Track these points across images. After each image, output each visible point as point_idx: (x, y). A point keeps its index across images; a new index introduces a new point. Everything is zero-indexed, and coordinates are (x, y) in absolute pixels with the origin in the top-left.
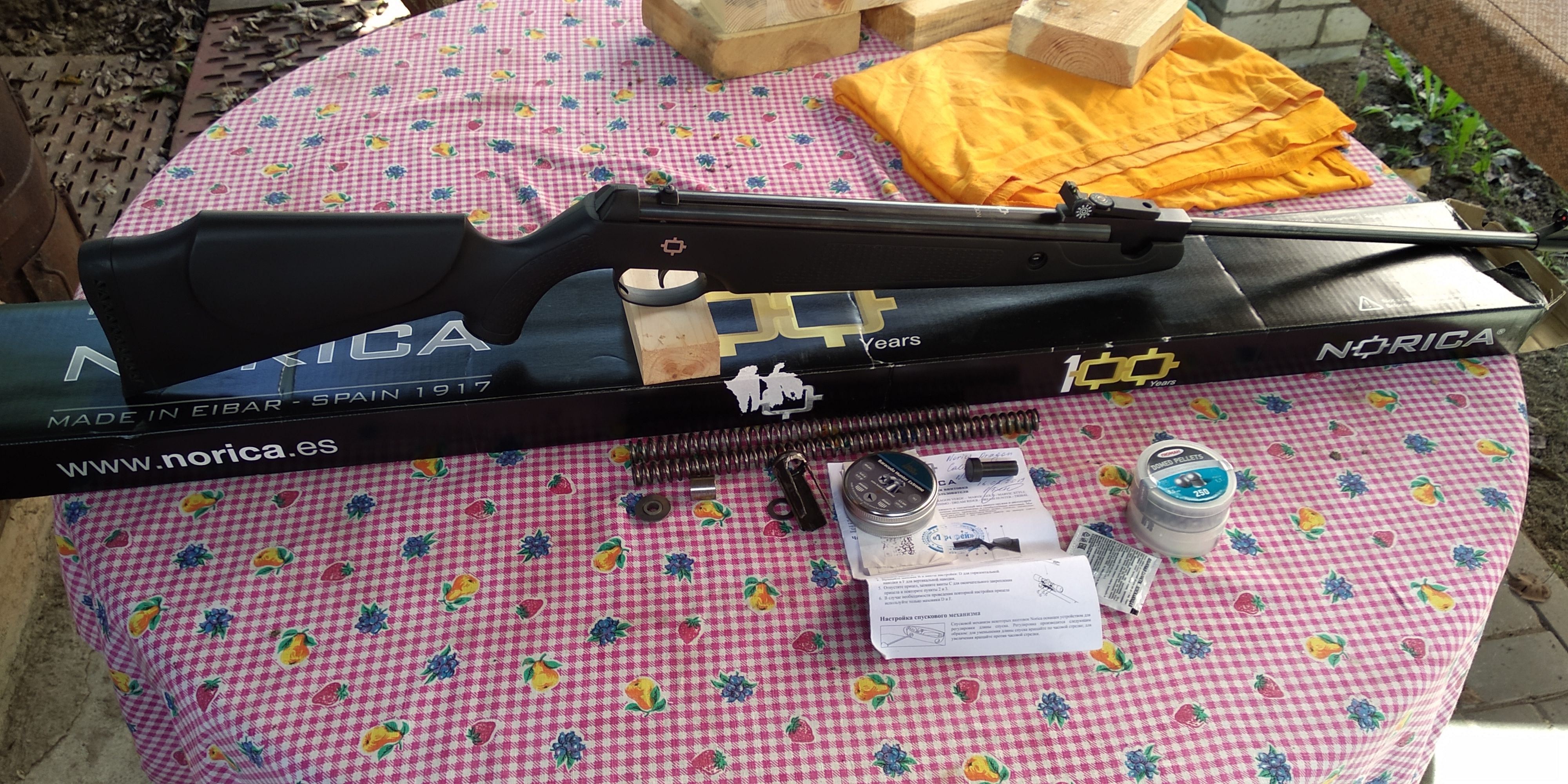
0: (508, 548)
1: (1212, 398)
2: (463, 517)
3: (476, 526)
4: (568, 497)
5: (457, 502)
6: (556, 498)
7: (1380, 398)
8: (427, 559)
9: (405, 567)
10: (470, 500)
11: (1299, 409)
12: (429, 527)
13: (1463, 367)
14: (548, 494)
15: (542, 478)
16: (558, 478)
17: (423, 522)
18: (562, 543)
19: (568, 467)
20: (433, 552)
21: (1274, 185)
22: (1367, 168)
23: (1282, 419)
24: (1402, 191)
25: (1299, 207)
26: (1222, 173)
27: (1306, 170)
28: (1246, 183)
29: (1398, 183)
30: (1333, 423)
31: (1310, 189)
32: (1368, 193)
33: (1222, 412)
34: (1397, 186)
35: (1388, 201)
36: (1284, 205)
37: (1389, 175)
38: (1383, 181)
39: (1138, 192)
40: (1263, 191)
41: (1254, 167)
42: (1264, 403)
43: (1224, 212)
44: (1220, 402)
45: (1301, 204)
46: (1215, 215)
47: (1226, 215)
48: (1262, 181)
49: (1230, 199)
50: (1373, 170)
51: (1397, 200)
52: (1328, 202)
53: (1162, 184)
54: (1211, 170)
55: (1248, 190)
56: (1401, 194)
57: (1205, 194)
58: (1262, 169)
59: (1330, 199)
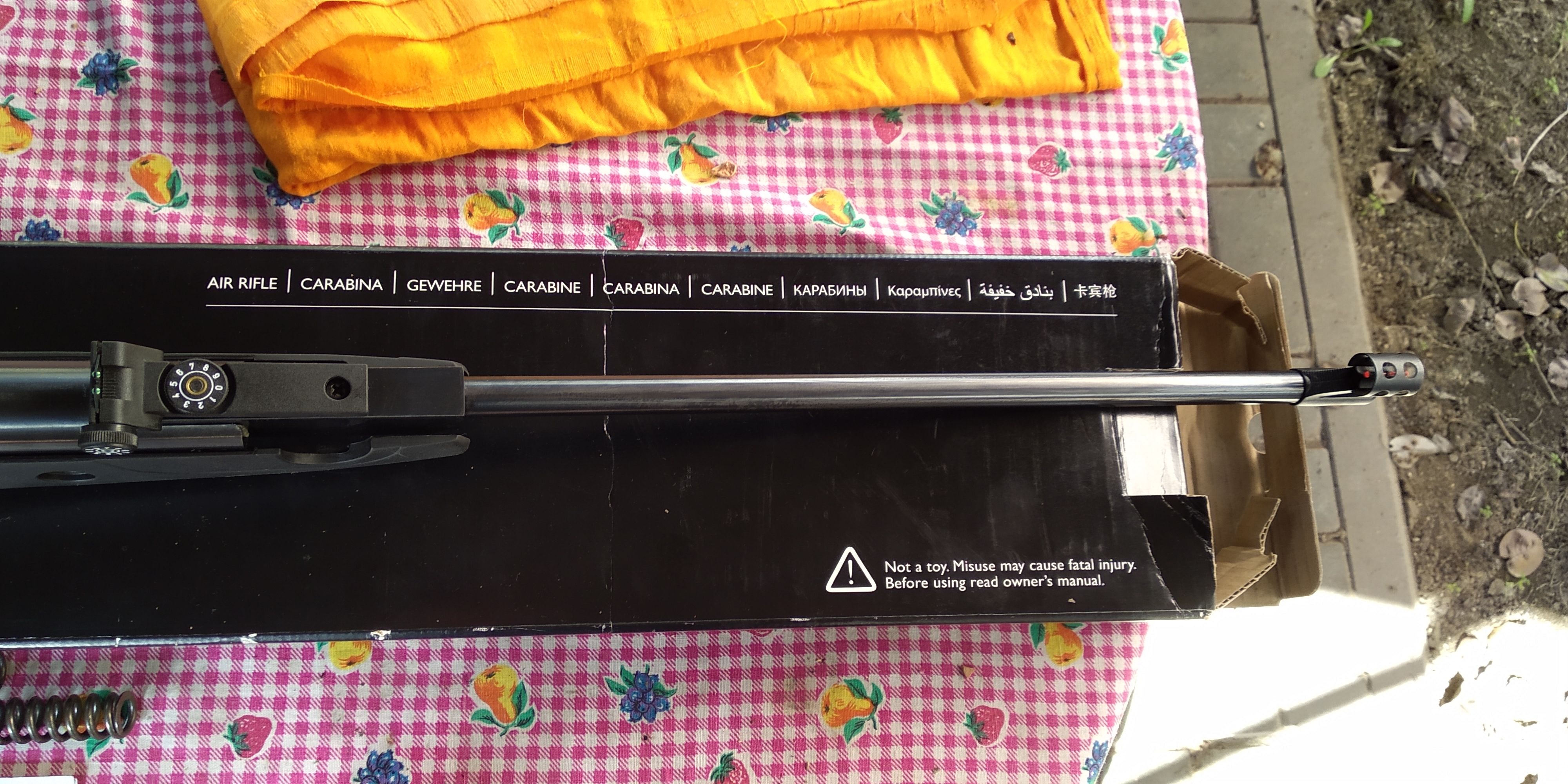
1: (527, 666)
7: (847, 697)
11: (680, 713)
13: (1040, 635)
21: (923, 59)
22: (1137, 29)
23: (635, 740)
24: (1173, 110)
25: (948, 130)
26: (823, 20)
27: (1008, 25)
28: (873, 41)
29: (1177, 84)
30: (727, 760)
31: (984, 93)
32: (1102, 108)
33: (526, 708)
34: (1170, 92)
35: (1131, 136)
36: (920, 120)
37: (1170, 57)
38: (1150, 74)
39: (618, 59)
40: (891, 81)
41: (898, 10)
42: (620, 691)
43: (791, 125)
44: (536, 679)
45: (956, 120)
46: (769, 129)
47: (791, 135)
48: (907, 43)
49: (815, 95)
50: (1146, 39)
51: (1149, 137)
52: (1012, 122)
53: (679, 41)
54: (801, 12)
55: (861, 74)
56: (1165, 118)
57: (772, 70)
58: (913, 18)
59: (1020, 112)
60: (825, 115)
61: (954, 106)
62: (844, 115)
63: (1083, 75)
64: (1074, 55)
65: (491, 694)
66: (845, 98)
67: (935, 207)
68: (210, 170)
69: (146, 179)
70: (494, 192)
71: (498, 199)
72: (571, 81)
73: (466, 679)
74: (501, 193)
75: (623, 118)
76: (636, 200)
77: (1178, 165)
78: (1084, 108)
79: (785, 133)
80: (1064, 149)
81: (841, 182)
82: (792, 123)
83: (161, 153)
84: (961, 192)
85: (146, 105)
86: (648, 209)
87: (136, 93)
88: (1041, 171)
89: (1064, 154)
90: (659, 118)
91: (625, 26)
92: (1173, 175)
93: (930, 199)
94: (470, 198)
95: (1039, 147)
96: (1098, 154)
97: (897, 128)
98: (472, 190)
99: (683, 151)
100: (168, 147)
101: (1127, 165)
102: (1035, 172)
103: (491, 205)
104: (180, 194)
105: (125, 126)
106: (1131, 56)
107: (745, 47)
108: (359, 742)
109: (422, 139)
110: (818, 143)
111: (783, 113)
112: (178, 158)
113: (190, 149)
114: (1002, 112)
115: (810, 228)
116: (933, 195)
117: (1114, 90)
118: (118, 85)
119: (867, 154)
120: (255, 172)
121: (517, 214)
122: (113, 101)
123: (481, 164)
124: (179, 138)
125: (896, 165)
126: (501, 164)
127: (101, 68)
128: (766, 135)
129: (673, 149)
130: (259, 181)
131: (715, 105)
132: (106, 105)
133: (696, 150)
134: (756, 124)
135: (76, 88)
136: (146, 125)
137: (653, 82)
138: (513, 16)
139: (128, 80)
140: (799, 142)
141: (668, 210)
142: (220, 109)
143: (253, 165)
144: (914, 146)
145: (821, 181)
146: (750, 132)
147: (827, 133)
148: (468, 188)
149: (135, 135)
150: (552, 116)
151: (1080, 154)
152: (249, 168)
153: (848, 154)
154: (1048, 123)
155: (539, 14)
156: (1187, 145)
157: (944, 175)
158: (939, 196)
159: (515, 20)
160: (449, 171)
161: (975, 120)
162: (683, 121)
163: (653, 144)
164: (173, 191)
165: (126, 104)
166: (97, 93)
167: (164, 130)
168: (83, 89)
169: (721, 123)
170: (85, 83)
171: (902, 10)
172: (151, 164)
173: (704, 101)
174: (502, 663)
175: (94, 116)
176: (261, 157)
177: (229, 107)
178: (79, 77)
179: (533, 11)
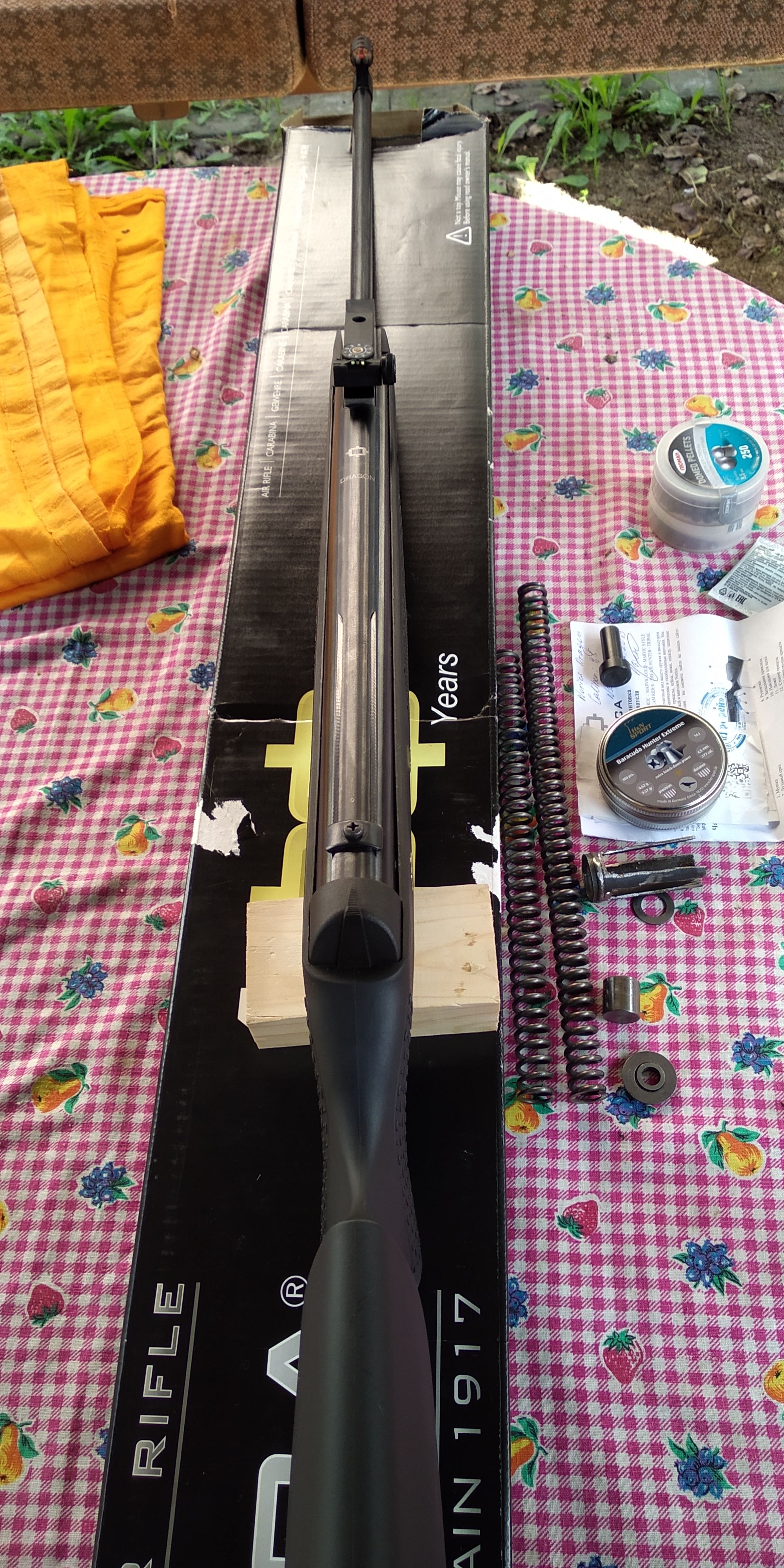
0: (712, 1309)
2: (637, 1387)
3: (659, 1364)
4: (604, 1207)
5: (604, 1397)
6: (605, 1228)
7: (527, 300)
8: (730, 1452)
9: (746, 1492)
10: (600, 1374)
11: (533, 365)
12: (657, 1449)
14: (596, 1239)
15: (563, 1247)
16: (564, 1222)
17: (646, 1461)
18: (704, 1222)
19: (542, 1203)
20: (716, 1441)
21: (132, 270)
22: (126, 187)
23: (548, 383)
24: (181, 175)
25: (180, 262)
26: (103, 300)
28: (117, 289)
30: (560, 347)
32: (175, 202)
33: (529, 428)
34: (169, 176)
35: (196, 190)
36: (173, 272)
37: (147, 175)
42: (521, 390)
43: (168, 324)
44: (512, 425)
45: (174, 259)
46: (170, 334)
47: (175, 325)
48: (120, 275)
49: (149, 310)
50: (133, 184)
51: (197, 184)
52: (179, 236)
55: (137, 294)
56: (186, 179)
57: (131, 329)
59: (174, 233)
60: (164, 309)
61: (166, 257)
62: (165, 301)
63: (156, 201)
65: (521, 444)
66: (152, 299)
67: (230, 267)
68: (162, 594)
69: (165, 626)
70: (197, 453)
71: (202, 453)
73: (511, 454)
74: (199, 450)
75: (154, 392)
76: (211, 387)
77: (216, 175)
78: (175, 208)
79: (173, 328)
80: (200, 216)
81: (210, 305)
83: (146, 618)
84: (222, 256)
85: (110, 625)
86: (217, 383)
87: (100, 630)
88: (213, 225)
89: (203, 216)
90: (155, 377)
91: (93, 380)
92: (223, 175)
93: (224, 269)
94: (199, 465)
95: (197, 226)
96: (205, 203)
97: (177, 281)
98: (194, 464)
99: (179, 373)
100: (142, 615)
101: (214, 192)
102: (213, 227)
103: (205, 457)
104: (179, 608)
105: (123, 638)
108: (549, 499)
109: (162, 468)
110: (181, 314)
111: (159, 327)
112: (152, 610)
113: (146, 605)
114: (172, 240)
115: (239, 310)
116: (222, 268)
118: (92, 642)
119: (192, 294)
120: (169, 563)
121: (213, 445)
122: (103, 645)
124: (137, 610)
125: (200, 282)
126: (180, 446)
127: (77, 653)
128: (173, 336)
129: (176, 378)
130: (175, 562)
132: (105, 650)
134: (166, 338)
135: (89, 668)
136: (125, 626)
139: (89, 636)
140: (180, 322)
141: (219, 373)
142: (119, 586)
143: (163, 566)
144: (189, 274)
145: (207, 315)
146: (170, 342)
147: (176, 310)
149: (131, 632)
150: (149, 420)
151: (204, 210)
152: (166, 568)
153: (191, 301)
154: (183, 222)
156: (204, 172)
157: (210, 263)
158: (223, 265)
160: (182, 462)
161: (176, 252)
162: (160, 365)
163: (172, 384)
164: (176, 611)
165: (108, 637)
166: (96, 655)
167: (129, 617)
168: (91, 664)
170: (87, 665)
172: (154, 622)
174: (502, 439)
175: (113, 657)
176: (158, 559)
177: (119, 580)
178: (81, 667)
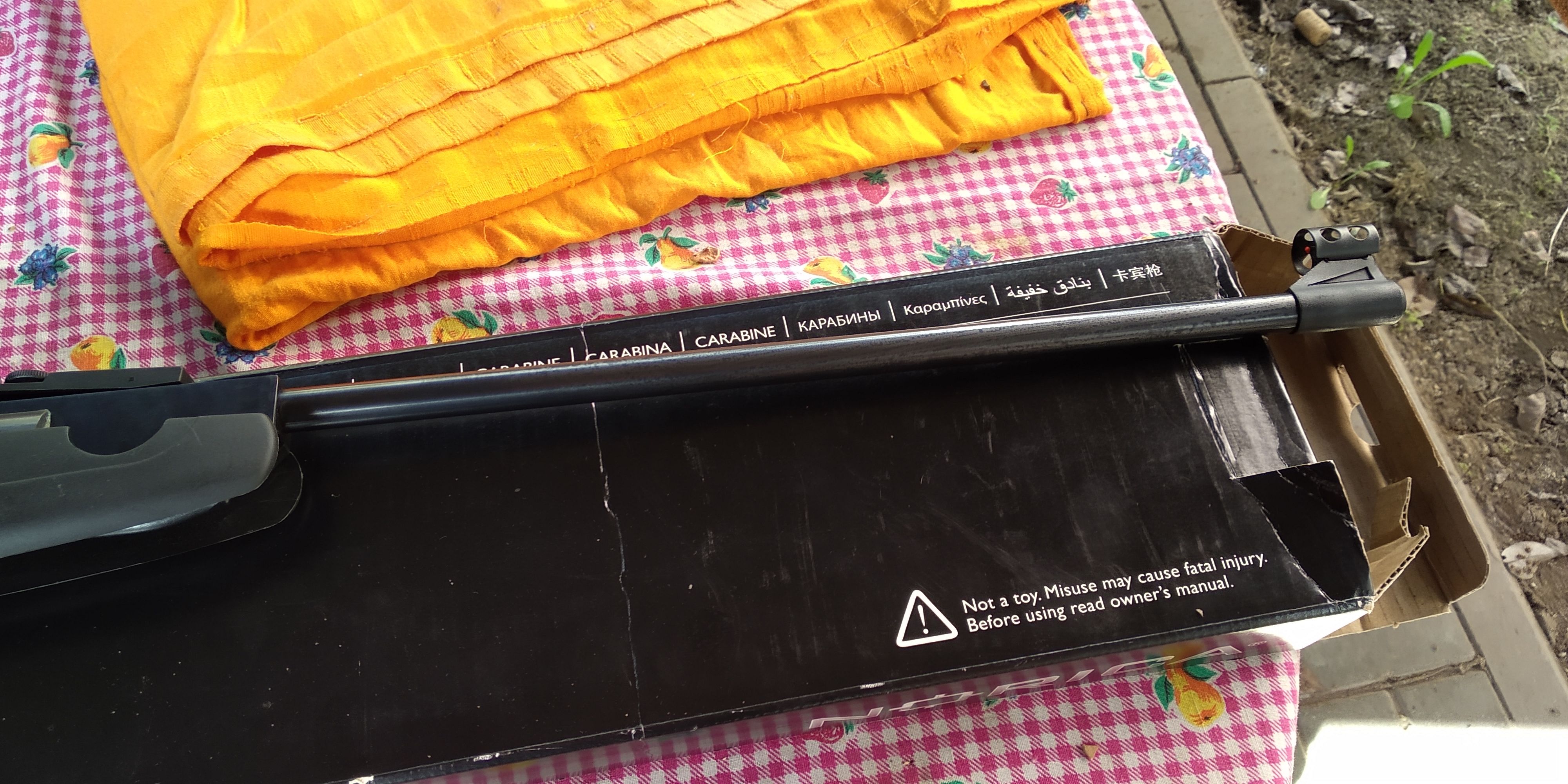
13: (1167, 692)
21: (898, 119)
22: (1115, 59)
24: (1172, 125)
25: (938, 181)
26: (786, 97)
27: (979, 75)
28: (842, 113)
29: (1170, 101)
31: (967, 137)
32: (1096, 135)
34: (1164, 110)
35: (1134, 157)
36: (907, 177)
37: (1155, 78)
38: (1139, 97)
39: (578, 163)
40: (867, 143)
41: (861, 75)
43: (770, 203)
45: (945, 171)
46: (748, 211)
47: (773, 212)
48: (878, 109)
49: (790, 169)
50: (1126, 66)
51: (1153, 154)
52: (1004, 163)
53: (639, 137)
54: (761, 91)
55: (835, 142)
56: (1166, 134)
57: (742, 153)
58: (879, 81)
59: (1011, 153)
60: (805, 187)
61: (940, 157)
62: (825, 184)
63: (1068, 105)
64: (1055, 89)
66: (822, 165)
67: (940, 256)
68: (157, 343)
69: (87, 362)
70: (462, 312)
71: (467, 322)
72: (530, 190)
74: (469, 313)
75: (591, 221)
76: (616, 292)
77: (1192, 175)
78: (1077, 138)
79: (765, 211)
80: (1066, 180)
81: (834, 249)
82: (771, 201)
83: (103, 334)
84: (965, 238)
85: (86, 289)
86: (629, 300)
87: (75, 279)
88: (1047, 204)
89: (1067, 184)
90: (630, 216)
91: (580, 131)
92: (1190, 185)
93: (933, 249)
94: (437, 323)
95: (1038, 182)
96: (1103, 178)
97: (884, 188)
98: (437, 315)
99: (660, 246)
100: (110, 327)
101: (1137, 184)
102: (1040, 206)
105: (64, 314)
106: (1114, 84)
107: (708, 137)
109: (377, 269)
110: (803, 215)
111: (760, 192)
112: (122, 337)
113: (134, 326)
114: (992, 156)
116: (936, 245)
117: (1103, 116)
118: (57, 276)
119: (856, 217)
120: (203, 334)
121: (490, 332)
122: (52, 292)
123: (444, 287)
124: (123, 317)
125: (889, 222)
126: (466, 284)
127: (38, 263)
128: (746, 217)
129: (650, 245)
130: (207, 342)
131: (686, 191)
132: (45, 297)
133: (674, 242)
134: (733, 208)
135: (13, 286)
136: (87, 309)
137: (618, 184)
138: (463, 139)
139: (67, 268)
140: (782, 217)
141: (651, 297)
142: (164, 280)
143: (200, 328)
144: (905, 201)
145: (812, 251)
146: (729, 217)
147: (811, 204)
148: (433, 313)
149: (75, 321)
150: (516, 230)
151: (1084, 181)
152: (196, 332)
153: (836, 220)
154: (1043, 159)
155: (487, 133)
156: (1196, 155)
157: (943, 224)
158: (942, 245)
159: (463, 143)
160: (411, 299)
161: (965, 168)
162: (656, 216)
163: (627, 244)
165: (65, 293)
166: (35, 288)
167: (106, 311)
168: (20, 286)
169: (696, 212)
170: (23, 281)
171: (866, 75)
172: (93, 346)
173: (674, 189)
175: (33, 310)
176: (208, 318)
177: (173, 276)
178: (16, 276)
179: (482, 131)
